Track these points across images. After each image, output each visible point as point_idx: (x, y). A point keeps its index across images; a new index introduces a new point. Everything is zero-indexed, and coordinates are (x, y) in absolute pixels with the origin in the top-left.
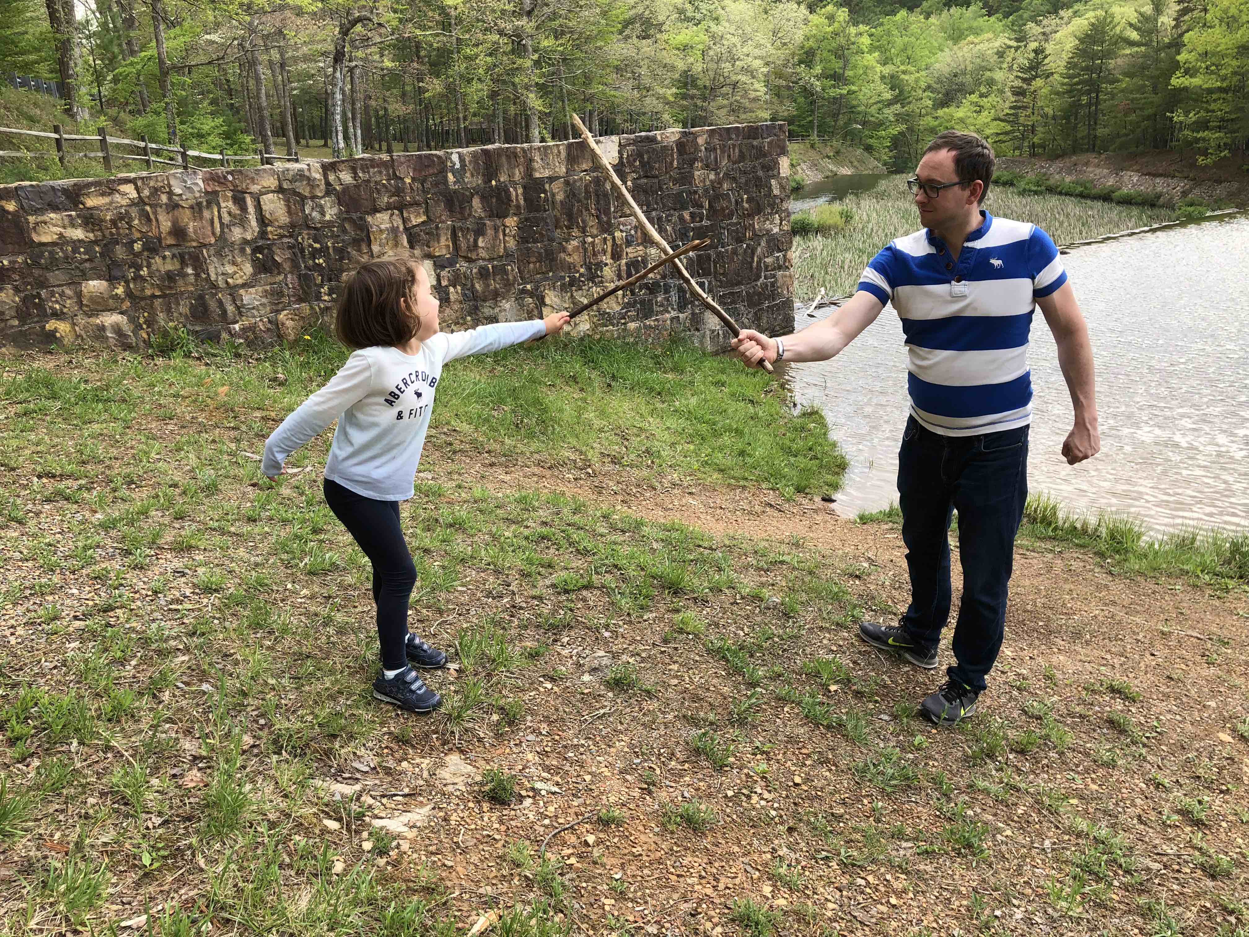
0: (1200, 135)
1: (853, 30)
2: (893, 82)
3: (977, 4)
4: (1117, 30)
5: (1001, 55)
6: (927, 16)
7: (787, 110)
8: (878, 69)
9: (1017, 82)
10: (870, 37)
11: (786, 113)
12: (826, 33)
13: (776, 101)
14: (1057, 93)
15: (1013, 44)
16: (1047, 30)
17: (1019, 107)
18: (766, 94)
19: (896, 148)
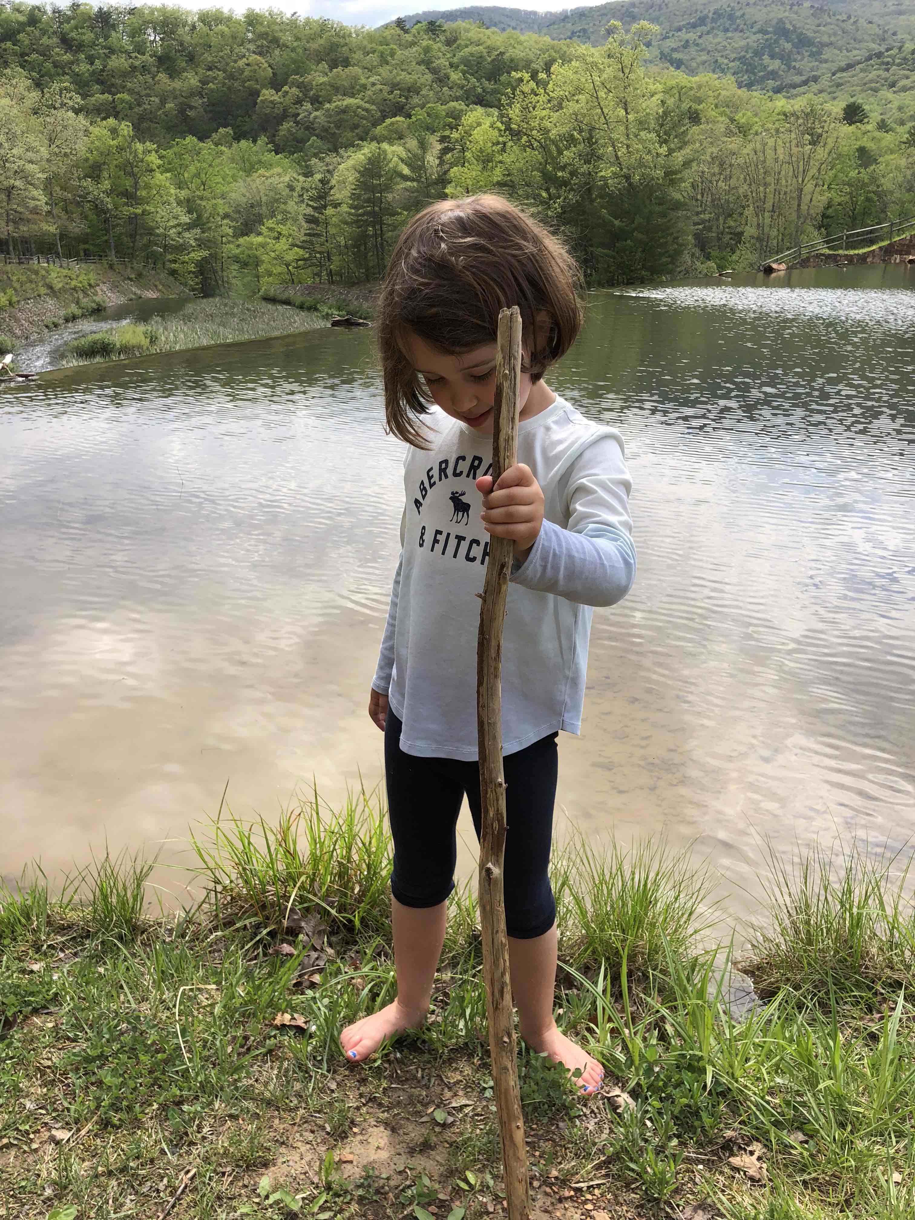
1: (139, 147)
2: (190, 205)
3: (262, 140)
4: (391, 165)
5: (292, 188)
6: (216, 145)
7: (77, 227)
8: (173, 191)
9: (309, 211)
10: (160, 157)
11: (77, 230)
12: (110, 146)
13: (63, 215)
14: (346, 223)
15: (301, 178)
16: (331, 167)
17: (314, 235)
18: (46, 203)
19: (202, 274)
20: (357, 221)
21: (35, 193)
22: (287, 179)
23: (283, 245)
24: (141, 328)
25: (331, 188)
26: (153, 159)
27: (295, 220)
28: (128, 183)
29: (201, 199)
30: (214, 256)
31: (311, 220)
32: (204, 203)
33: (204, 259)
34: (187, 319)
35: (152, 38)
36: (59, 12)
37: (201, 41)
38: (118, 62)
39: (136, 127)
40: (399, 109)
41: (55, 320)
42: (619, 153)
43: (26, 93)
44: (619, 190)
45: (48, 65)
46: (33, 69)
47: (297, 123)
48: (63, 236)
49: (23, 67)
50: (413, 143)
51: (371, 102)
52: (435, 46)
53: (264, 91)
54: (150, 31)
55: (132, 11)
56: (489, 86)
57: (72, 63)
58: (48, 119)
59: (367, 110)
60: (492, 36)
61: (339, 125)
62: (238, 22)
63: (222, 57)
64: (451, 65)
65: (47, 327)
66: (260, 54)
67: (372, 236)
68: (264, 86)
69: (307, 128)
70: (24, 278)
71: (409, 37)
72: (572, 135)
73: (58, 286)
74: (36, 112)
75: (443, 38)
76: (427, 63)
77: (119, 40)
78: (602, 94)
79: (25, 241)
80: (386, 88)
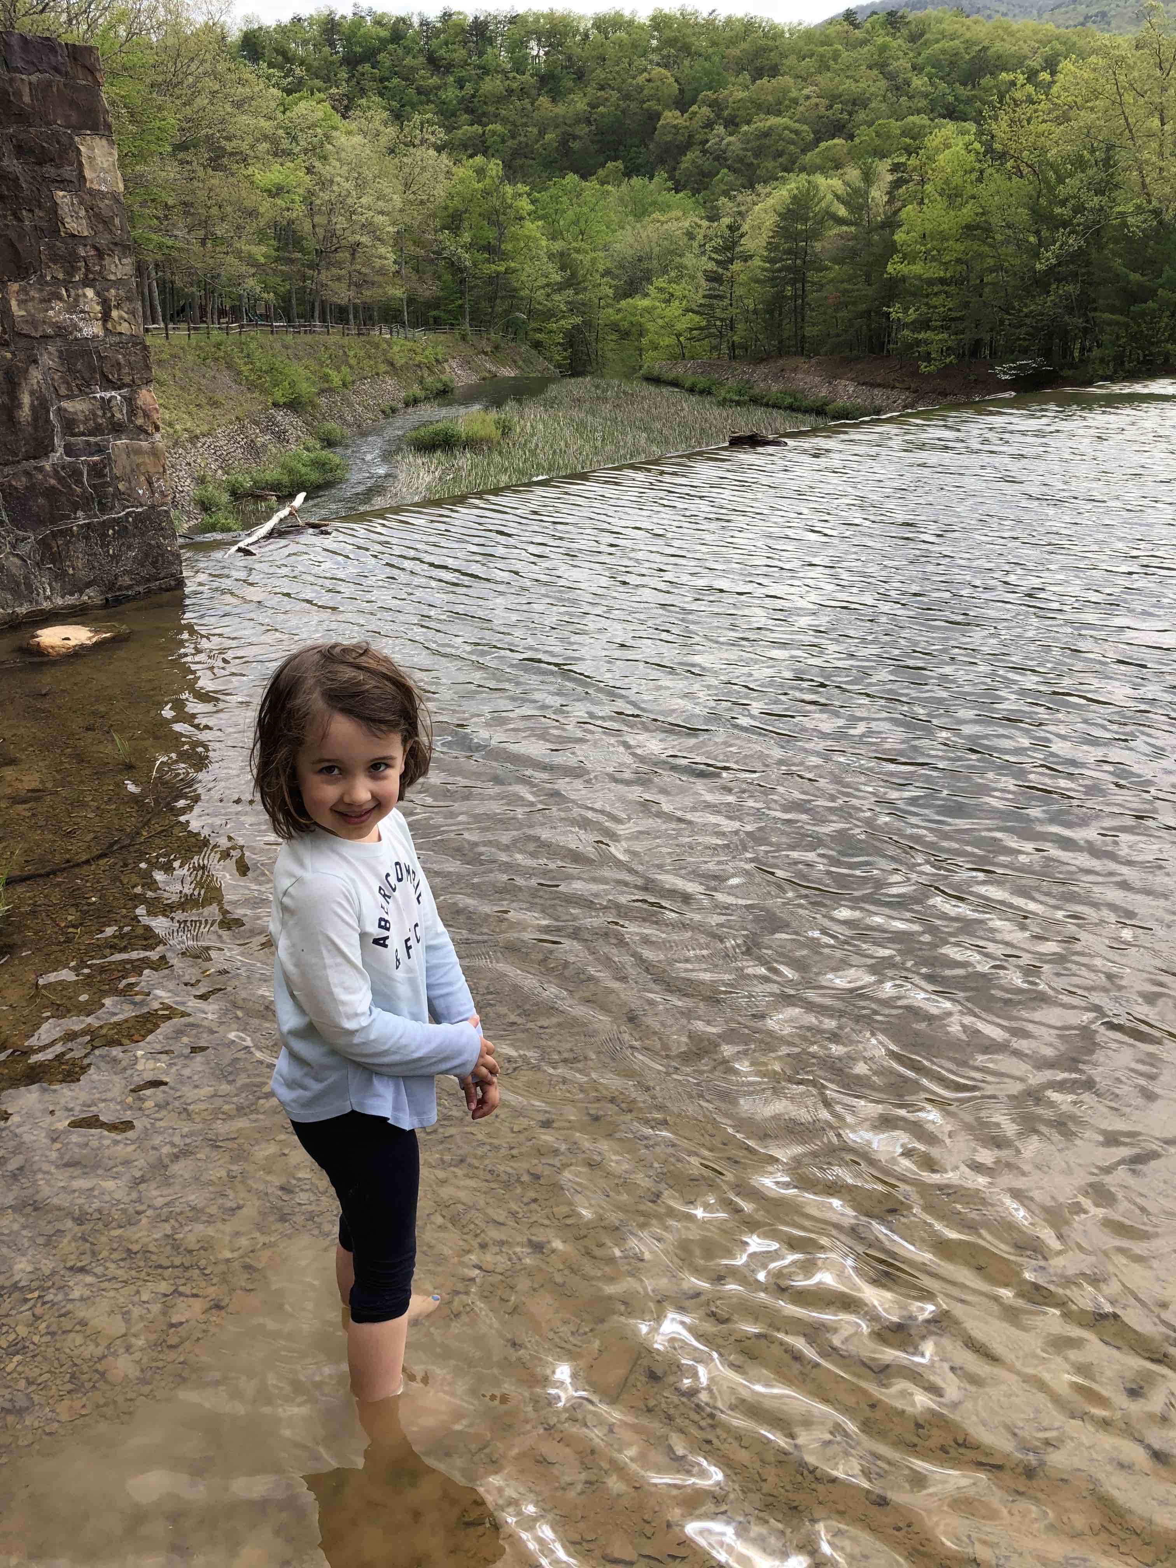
0: (922, 336)
1: (509, 189)
2: (563, 260)
3: (661, 176)
4: (823, 204)
5: (691, 236)
6: (602, 183)
7: (429, 290)
8: (544, 243)
9: (711, 266)
10: (533, 202)
11: (427, 293)
12: (476, 190)
13: (414, 277)
14: (757, 281)
15: (705, 223)
16: (743, 208)
17: (715, 297)
18: (395, 262)
19: (571, 346)
20: (773, 279)
21: (382, 250)
22: (687, 224)
23: (675, 309)
24: (493, 415)
25: (742, 236)
26: (525, 205)
27: (693, 277)
28: (491, 234)
29: (578, 251)
30: (588, 324)
31: (713, 278)
32: (580, 257)
33: (576, 327)
34: (550, 404)
35: (535, 53)
36: (428, 24)
37: (594, 53)
38: (492, 85)
39: (508, 166)
40: (838, 129)
41: (393, 404)
42: (1148, 180)
43: (382, 128)
44: (1143, 231)
45: (411, 91)
46: (393, 98)
47: (704, 152)
48: (411, 301)
49: (381, 95)
50: (853, 174)
51: (802, 121)
52: (895, 44)
53: (668, 114)
54: (533, 44)
55: (514, 20)
56: (964, 92)
57: (438, 88)
58: (405, 160)
59: (796, 132)
60: (974, 27)
61: (758, 153)
62: (641, 27)
63: (618, 73)
64: (914, 68)
65: (383, 412)
66: (666, 66)
67: (790, 298)
68: (667, 107)
69: (717, 158)
70: (362, 353)
71: (858, 34)
72: (1082, 156)
73: (400, 362)
74: (392, 151)
75: (905, 31)
76: (881, 65)
77: (497, 56)
78: (1129, 98)
79: (367, 308)
80: (824, 102)
